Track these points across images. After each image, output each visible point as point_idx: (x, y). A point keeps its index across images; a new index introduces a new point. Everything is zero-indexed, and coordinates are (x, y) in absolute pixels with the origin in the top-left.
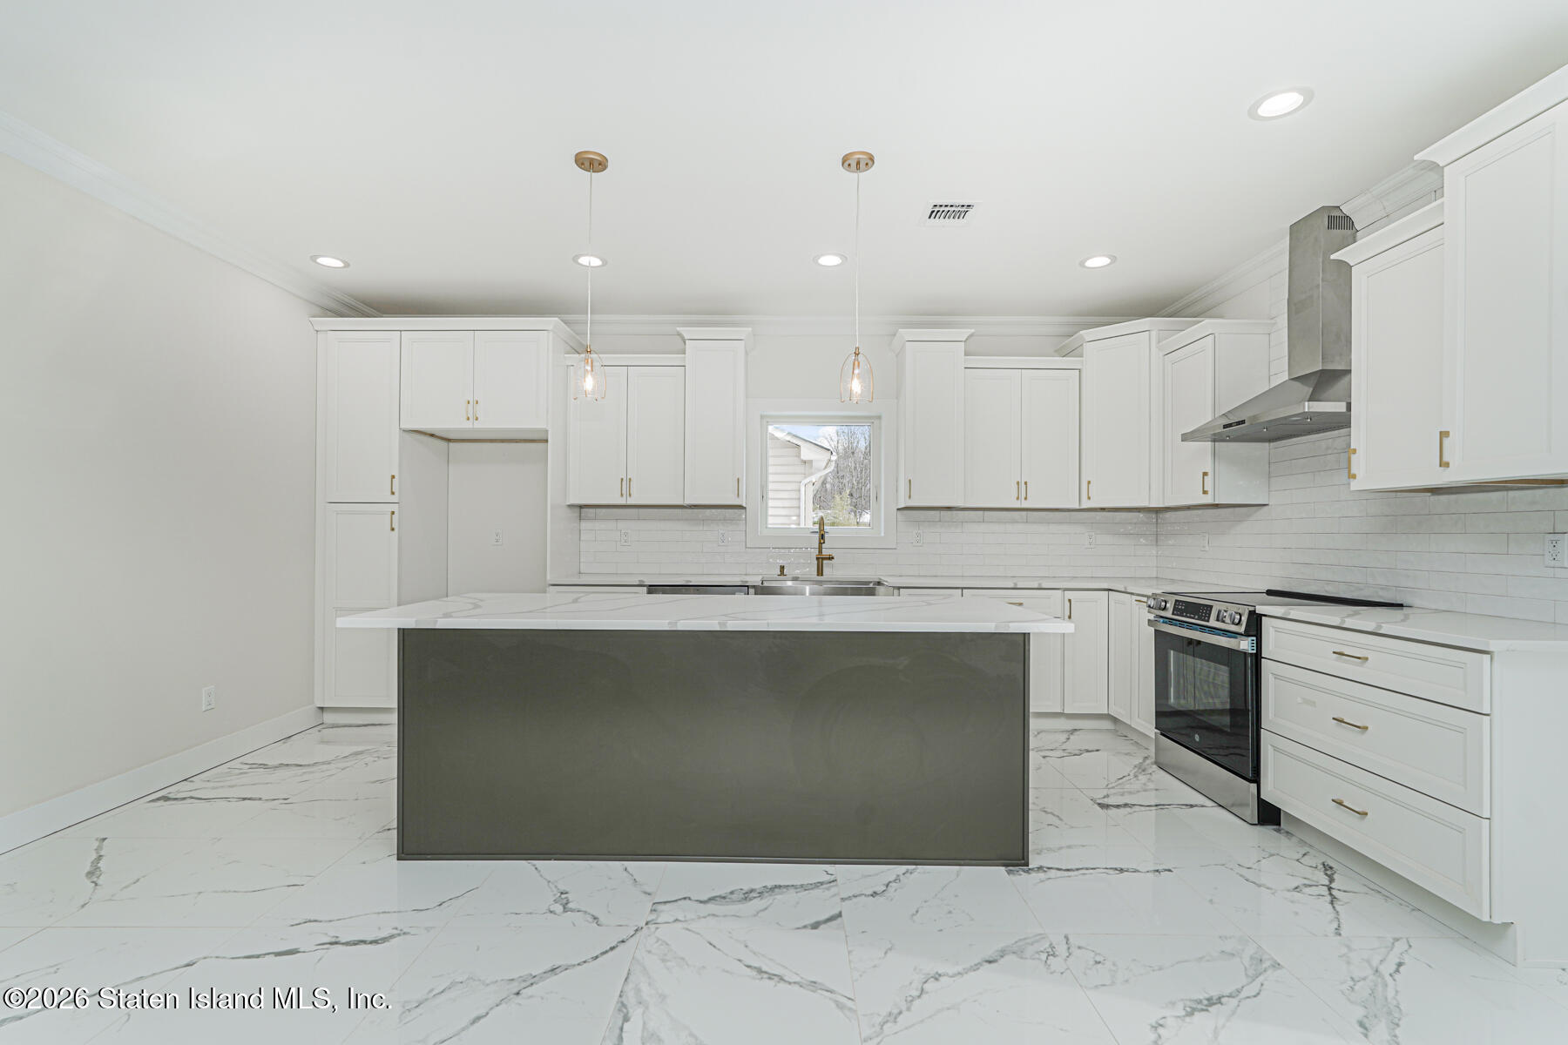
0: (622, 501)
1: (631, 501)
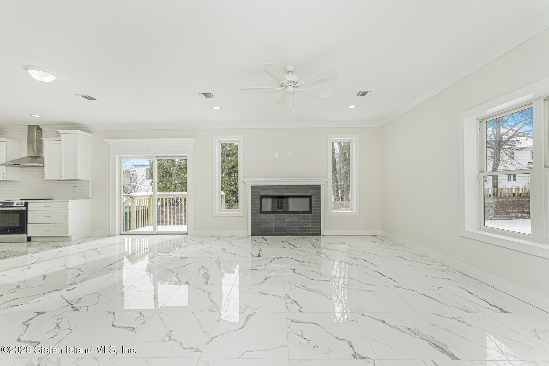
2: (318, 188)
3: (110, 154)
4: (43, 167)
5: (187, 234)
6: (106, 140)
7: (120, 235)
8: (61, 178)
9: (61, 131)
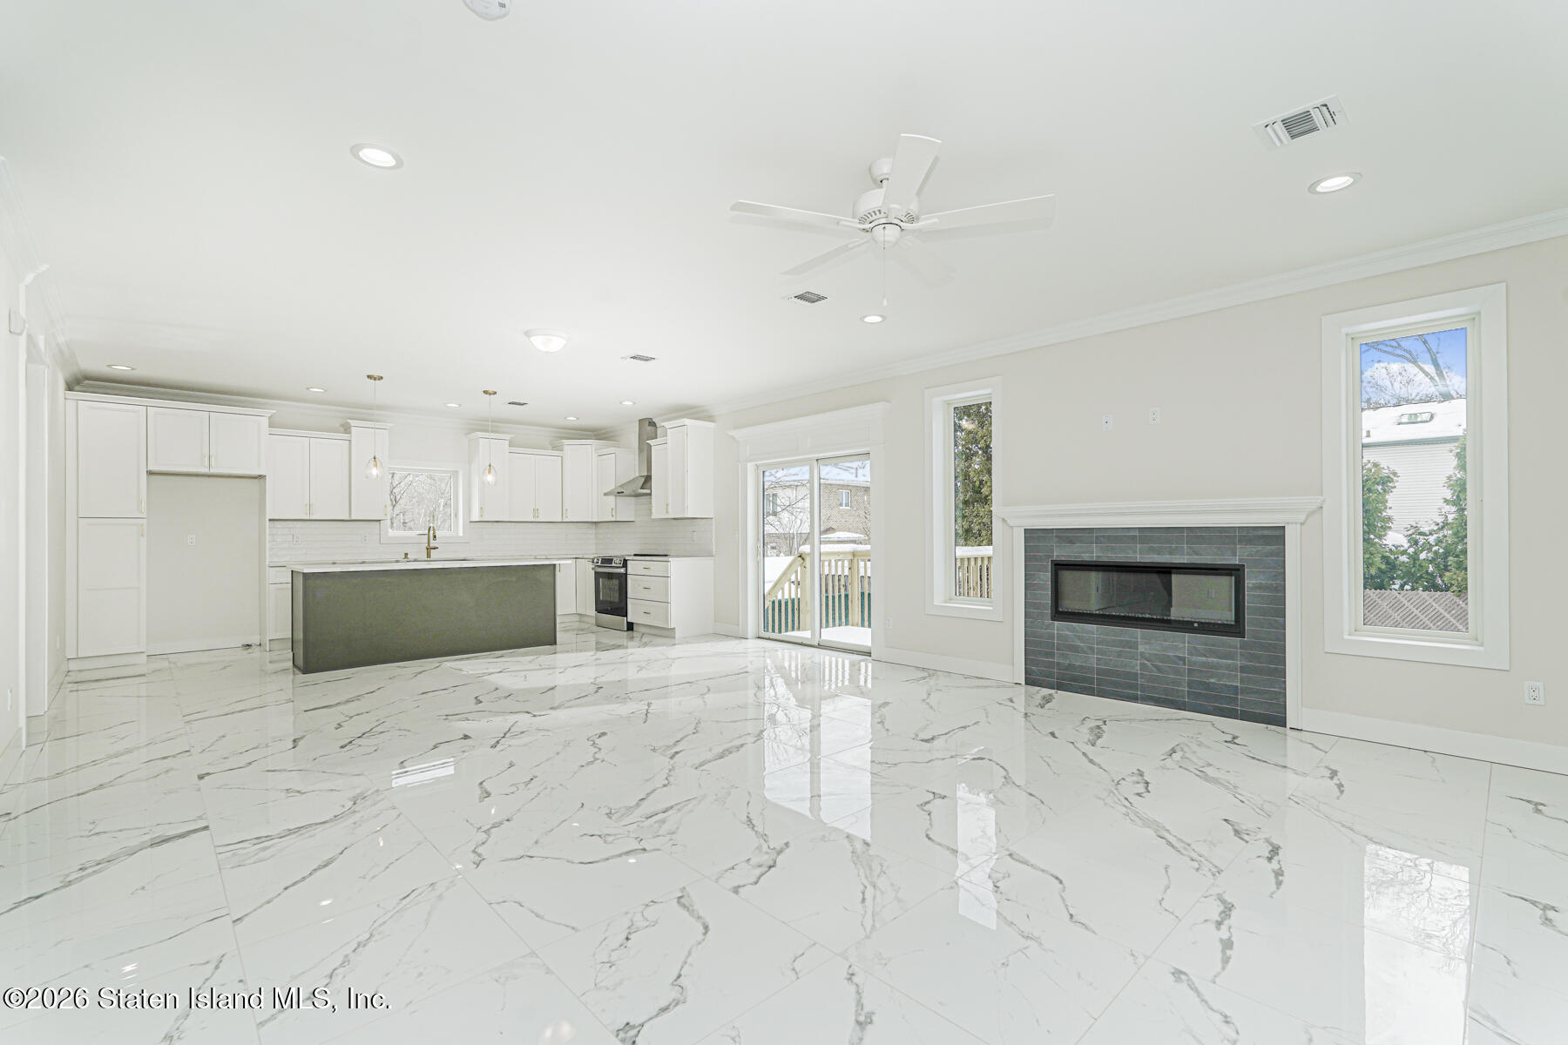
0: (307, 517)
1: (312, 517)
2: (1274, 537)
4: (650, 494)
5: (869, 654)
6: (732, 433)
7: (759, 638)
8: (668, 515)
9: (667, 424)
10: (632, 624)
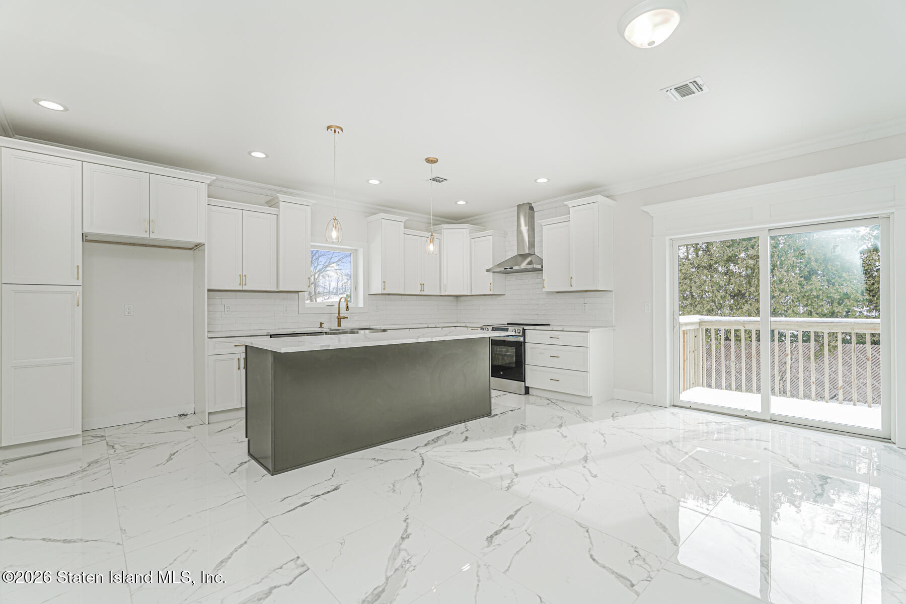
0: (240, 288)
1: (245, 288)
3: (652, 236)
4: (541, 270)
6: (645, 209)
7: (673, 406)
8: (572, 288)
9: (570, 203)
10: (528, 387)
